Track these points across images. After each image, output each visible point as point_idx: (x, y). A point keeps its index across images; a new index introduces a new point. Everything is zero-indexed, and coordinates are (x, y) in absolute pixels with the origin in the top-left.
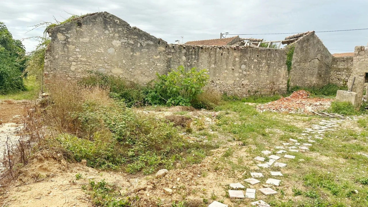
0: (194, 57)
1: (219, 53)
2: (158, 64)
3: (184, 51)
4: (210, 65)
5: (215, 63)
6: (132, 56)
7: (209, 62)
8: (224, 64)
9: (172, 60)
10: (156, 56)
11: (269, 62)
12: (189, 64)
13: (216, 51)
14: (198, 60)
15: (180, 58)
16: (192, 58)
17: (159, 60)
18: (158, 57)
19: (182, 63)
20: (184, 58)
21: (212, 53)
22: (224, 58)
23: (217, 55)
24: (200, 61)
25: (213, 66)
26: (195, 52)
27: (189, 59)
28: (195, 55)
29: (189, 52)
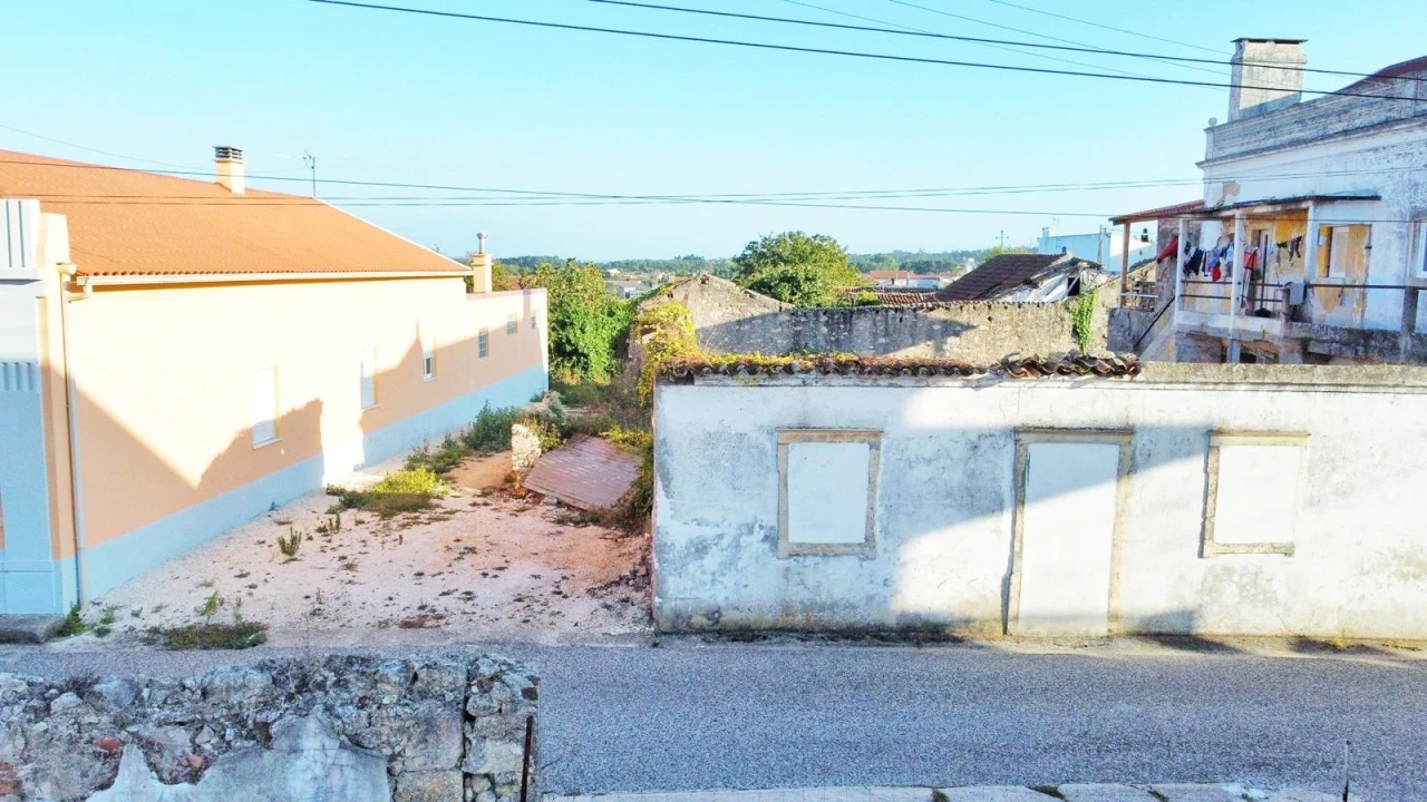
0: (842, 326)
1: (894, 318)
2: (779, 341)
3: (823, 319)
4: (876, 340)
5: (887, 334)
6: (737, 331)
7: (875, 336)
8: (908, 336)
9: (803, 333)
10: (776, 328)
11: (1019, 329)
12: (833, 339)
13: (887, 316)
14: (850, 331)
15: (817, 329)
16: (839, 328)
17: (780, 334)
18: (779, 329)
19: (820, 338)
20: (824, 330)
21: (879, 318)
22: (906, 326)
23: (890, 322)
24: (854, 333)
25: (883, 340)
26: (845, 318)
27: (832, 331)
28: (845, 323)
29: (832, 319)
